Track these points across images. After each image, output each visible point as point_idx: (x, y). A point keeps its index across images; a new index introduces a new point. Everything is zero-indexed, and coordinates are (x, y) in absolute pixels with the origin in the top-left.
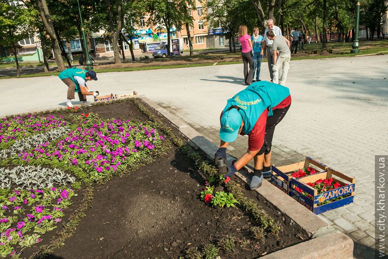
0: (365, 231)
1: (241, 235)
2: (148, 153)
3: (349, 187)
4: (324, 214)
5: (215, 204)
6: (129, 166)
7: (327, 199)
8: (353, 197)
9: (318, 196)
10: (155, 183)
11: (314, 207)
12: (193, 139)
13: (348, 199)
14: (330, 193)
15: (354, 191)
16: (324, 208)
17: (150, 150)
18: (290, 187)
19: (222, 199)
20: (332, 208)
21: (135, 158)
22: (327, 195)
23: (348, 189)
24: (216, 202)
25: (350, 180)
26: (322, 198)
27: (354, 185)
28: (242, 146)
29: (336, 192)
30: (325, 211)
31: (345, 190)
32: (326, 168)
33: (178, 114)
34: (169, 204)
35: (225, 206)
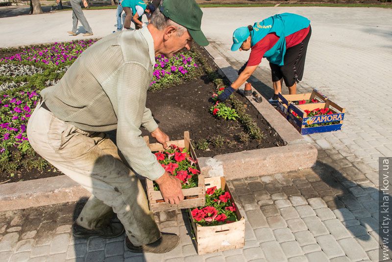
0: (338, 151)
1: (233, 138)
2: (181, 77)
3: (338, 115)
4: (311, 135)
5: (219, 116)
6: (162, 85)
7: (315, 122)
8: (341, 125)
9: (306, 119)
10: (179, 99)
11: (302, 128)
12: (223, 68)
13: (336, 126)
14: (319, 118)
15: (342, 120)
16: (311, 130)
17: (182, 74)
18: (288, 111)
19: (226, 112)
20: (320, 132)
21: (168, 79)
22: (316, 119)
23: (337, 117)
24: (220, 114)
25: (341, 109)
26: (310, 121)
27: (344, 114)
28: (266, 79)
29: (325, 118)
30: (312, 133)
31: (334, 118)
32: (326, 99)
33: (220, 49)
34: (184, 114)
35: (227, 118)
